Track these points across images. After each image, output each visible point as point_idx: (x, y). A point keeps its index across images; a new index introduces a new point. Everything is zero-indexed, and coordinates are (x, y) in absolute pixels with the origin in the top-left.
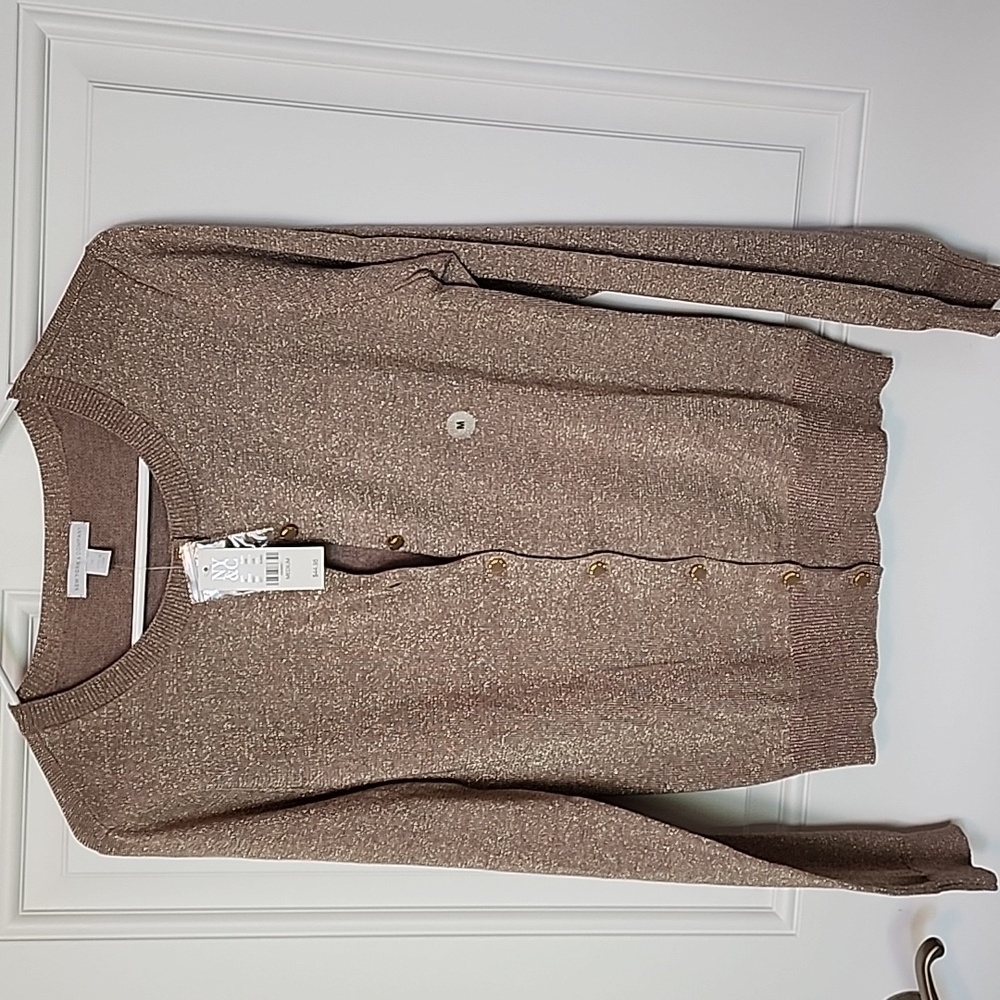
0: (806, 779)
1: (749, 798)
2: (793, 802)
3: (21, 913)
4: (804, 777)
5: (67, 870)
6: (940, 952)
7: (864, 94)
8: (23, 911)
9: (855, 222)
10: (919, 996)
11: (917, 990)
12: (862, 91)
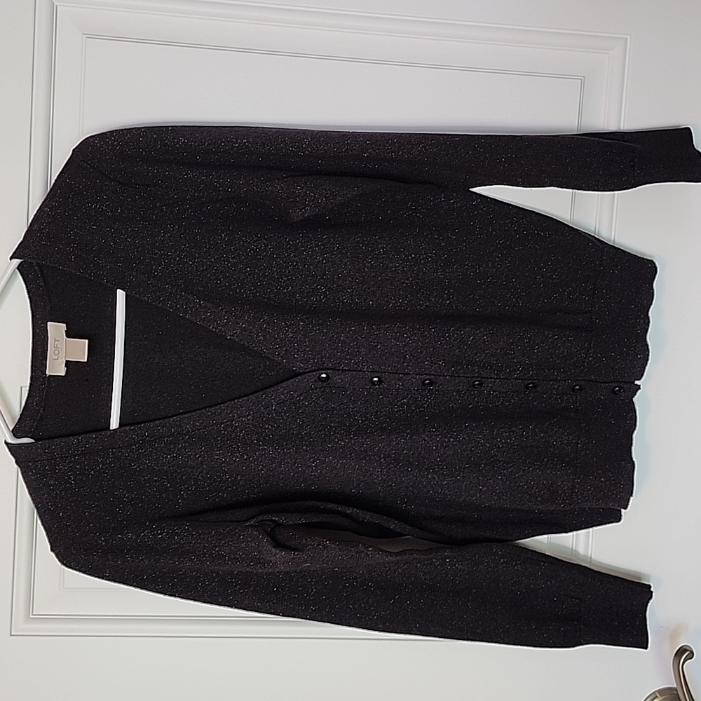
0: (591, 533)
1: (549, 544)
2: (581, 550)
3: (31, 616)
4: (589, 532)
5: (63, 586)
6: (691, 655)
7: (627, 39)
8: (33, 615)
9: (622, 128)
10: (677, 690)
11: (675, 686)
12: (626, 36)
